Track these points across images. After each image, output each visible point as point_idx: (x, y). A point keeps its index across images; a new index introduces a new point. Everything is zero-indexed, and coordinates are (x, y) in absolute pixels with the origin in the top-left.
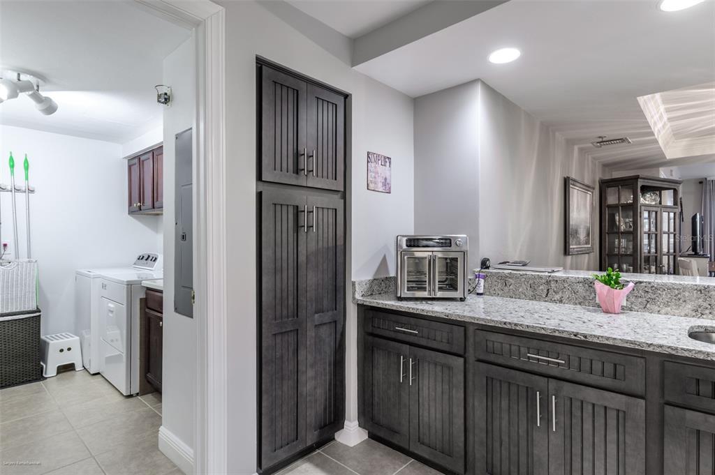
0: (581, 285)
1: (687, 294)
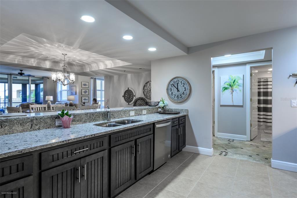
0: (49, 119)
1: (83, 116)
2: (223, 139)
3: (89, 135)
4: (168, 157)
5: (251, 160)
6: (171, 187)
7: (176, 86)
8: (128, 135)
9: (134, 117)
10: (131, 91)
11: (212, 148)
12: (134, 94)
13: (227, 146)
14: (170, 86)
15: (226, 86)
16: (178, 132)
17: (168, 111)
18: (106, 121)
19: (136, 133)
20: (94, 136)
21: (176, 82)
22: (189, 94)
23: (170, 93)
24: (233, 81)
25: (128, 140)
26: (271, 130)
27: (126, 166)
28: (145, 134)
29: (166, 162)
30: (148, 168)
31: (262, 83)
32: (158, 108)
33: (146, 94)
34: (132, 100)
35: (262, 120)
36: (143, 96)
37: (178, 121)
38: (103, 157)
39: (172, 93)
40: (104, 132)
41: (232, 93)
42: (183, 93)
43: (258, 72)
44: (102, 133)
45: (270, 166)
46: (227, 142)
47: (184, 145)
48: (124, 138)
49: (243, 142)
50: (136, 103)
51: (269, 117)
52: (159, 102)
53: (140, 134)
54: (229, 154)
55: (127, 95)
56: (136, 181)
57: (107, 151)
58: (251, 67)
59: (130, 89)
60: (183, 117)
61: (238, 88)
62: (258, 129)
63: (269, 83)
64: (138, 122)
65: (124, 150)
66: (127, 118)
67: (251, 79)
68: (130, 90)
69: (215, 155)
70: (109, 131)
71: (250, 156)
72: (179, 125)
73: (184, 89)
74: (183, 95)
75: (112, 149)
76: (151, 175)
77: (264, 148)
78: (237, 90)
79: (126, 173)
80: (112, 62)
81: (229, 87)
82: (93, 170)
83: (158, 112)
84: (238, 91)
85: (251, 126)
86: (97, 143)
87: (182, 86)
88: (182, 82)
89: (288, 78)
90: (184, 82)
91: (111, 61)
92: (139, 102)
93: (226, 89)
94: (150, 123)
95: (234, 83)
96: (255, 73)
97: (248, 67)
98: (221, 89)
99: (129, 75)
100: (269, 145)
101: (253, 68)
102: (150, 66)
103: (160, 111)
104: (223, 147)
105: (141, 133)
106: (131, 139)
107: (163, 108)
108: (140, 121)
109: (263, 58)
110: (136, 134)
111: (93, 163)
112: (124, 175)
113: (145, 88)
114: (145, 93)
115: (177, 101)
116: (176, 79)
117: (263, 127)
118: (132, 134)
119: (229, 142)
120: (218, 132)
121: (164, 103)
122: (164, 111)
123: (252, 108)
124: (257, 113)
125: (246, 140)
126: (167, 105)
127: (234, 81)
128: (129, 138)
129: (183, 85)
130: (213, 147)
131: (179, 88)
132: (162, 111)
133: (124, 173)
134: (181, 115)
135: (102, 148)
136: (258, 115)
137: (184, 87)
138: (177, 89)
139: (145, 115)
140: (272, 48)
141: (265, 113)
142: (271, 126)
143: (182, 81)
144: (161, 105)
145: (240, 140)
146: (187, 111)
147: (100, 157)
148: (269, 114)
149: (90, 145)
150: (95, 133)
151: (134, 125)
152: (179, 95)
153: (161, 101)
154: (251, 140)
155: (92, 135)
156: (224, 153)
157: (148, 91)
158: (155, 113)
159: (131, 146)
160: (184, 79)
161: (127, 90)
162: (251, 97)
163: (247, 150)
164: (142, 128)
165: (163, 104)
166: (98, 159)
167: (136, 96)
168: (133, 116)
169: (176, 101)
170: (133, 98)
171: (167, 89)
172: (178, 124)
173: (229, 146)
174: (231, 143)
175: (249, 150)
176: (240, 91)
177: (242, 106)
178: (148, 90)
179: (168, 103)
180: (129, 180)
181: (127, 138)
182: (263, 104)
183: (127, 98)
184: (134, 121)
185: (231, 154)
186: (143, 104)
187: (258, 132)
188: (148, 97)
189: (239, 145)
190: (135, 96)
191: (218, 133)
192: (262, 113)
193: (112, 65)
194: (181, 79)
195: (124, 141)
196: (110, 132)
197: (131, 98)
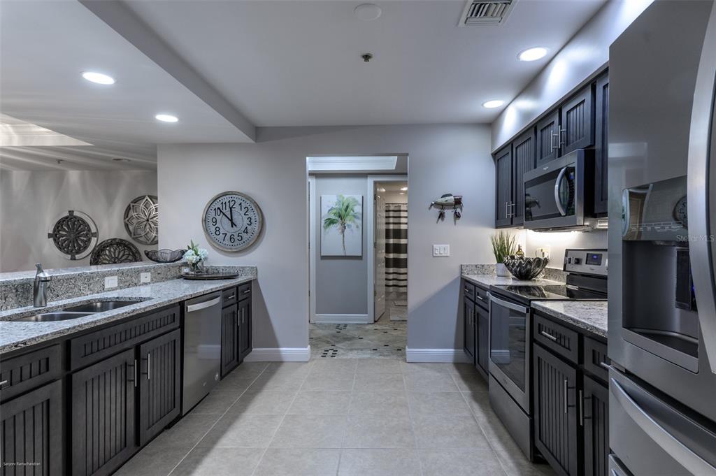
2: (326, 327)
3: (8, 345)
4: (214, 378)
5: (376, 357)
6: (228, 441)
7: (228, 214)
8: (118, 336)
9: (118, 291)
10: (79, 219)
11: (309, 346)
12: (93, 230)
13: (334, 338)
14: (212, 214)
15: (332, 217)
16: (236, 320)
17: (207, 272)
18: (31, 308)
19: (138, 328)
20: (22, 345)
21: (228, 204)
22: (258, 232)
23: (213, 229)
24: (345, 207)
25: (118, 348)
26: (406, 300)
27: (113, 415)
28: (162, 330)
29: (209, 393)
30: (168, 413)
31: (391, 214)
32: (182, 266)
33: (135, 229)
34: (85, 248)
35: (391, 283)
36: (125, 236)
37: (235, 293)
38: (48, 401)
39: (217, 230)
40: (51, 333)
41: (343, 232)
42: (246, 231)
43: (386, 191)
44: (47, 335)
45: (405, 360)
46: (334, 331)
47: (249, 347)
48: (107, 345)
49: (363, 327)
50: (99, 256)
51: (402, 277)
52: (183, 252)
53: (149, 331)
54: (340, 352)
55: (64, 230)
56: (139, 448)
57: (60, 382)
58: (375, 183)
59: (76, 214)
60: (247, 286)
61: (354, 222)
62: (386, 300)
63: (403, 214)
64: (137, 302)
65: (108, 376)
66: (97, 296)
67: (375, 204)
68: (75, 217)
69: (314, 360)
70: (68, 330)
71: (374, 350)
72: (238, 303)
73: (246, 221)
74: (244, 235)
75: (74, 376)
76: (172, 429)
77: (395, 333)
78: (351, 226)
79: (113, 434)
80: (11, 130)
81: (337, 218)
82: (20, 438)
83: (181, 277)
84: (353, 226)
85: (375, 296)
86: (31, 364)
87: (242, 213)
88: (243, 205)
89: (430, 208)
90: (247, 206)
91: (8, 125)
92: (110, 251)
93: (331, 222)
94: (173, 302)
95: (346, 210)
96: (381, 194)
97: (370, 182)
98: (323, 222)
99: (74, 176)
100: (403, 325)
101: (377, 184)
102: (155, 156)
103: (187, 274)
104: (328, 342)
105: (151, 329)
106: (127, 345)
107: (194, 265)
108: (141, 300)
109: (394, 168)
110: (138, 333)
111: (20, 419)
112: (107, 438)
113: (132, 213)
114: (131, 228)
115: (231, 249)
116: (228, 196)
117: (393, 296)
118: (128, 332)
119: (339, 331)
120: (317, 313)
121: (199, 253)
122: (198, 273)
123: (376, 261)
124: (384, 270)
125: (366, 322)
126: (206, 258)
127: (347, 207)
128: (121, 342)
129: (244, 211)
130: (311, 344)
131: (235, 217)
132: (193, 273)
133: (108, 433)
134: (241, 279)
135: (46, 376)
136: (386, 273)
137: (248, 217)
138: (231, 220)
139: (146, 284)
140: (407, 154)
141: (395, 270)
142: (406, 293)
143: (242, 201)
144: (190, 257)
145: (357, 324)
146: (255, 270)
147: (40, 401)
148: (402, 270)
149: (9, 373)
150: (25, 338)
151: (133, 308)
152: (236, 235)
153: (189, 248)
154: (375, 321)
155: (18, 343)
156: (330, 353)
157: (139, 223)
158: (173, 278)
159: (126, 363)
160: (248, 198)
161: (67, 218)
162: (376, 240)
163: (370, 340)
164: (154, 316)
165: (195, 257)
166: (34, 407)
167: (100, 235)
168: (113, 289)
169: (227, 249)
170: (89, 240)
171: (205, 220)
172: (235, 300)
173: (338, 337)
174: (342, 331)
175: (372, 341)
176: (357, 227)
177: (360, 258)
178: (142, 220)
179: (207, 253)
180: (121, 450)
181: (115, 344)
182: (393, 253)
183: (65, 241)
184: (122, 300)
185: (342, 351)
186: (123, 258)
187: (386, 305)
188: (142, 239)
189: (356, 333)
190: (95, 235)
191: (317, 315)
192: (391, 270)
193: (11, 139)
194: (239, 197)
195: (107, 352)
196: (69, 333)
197: (82, 241)
